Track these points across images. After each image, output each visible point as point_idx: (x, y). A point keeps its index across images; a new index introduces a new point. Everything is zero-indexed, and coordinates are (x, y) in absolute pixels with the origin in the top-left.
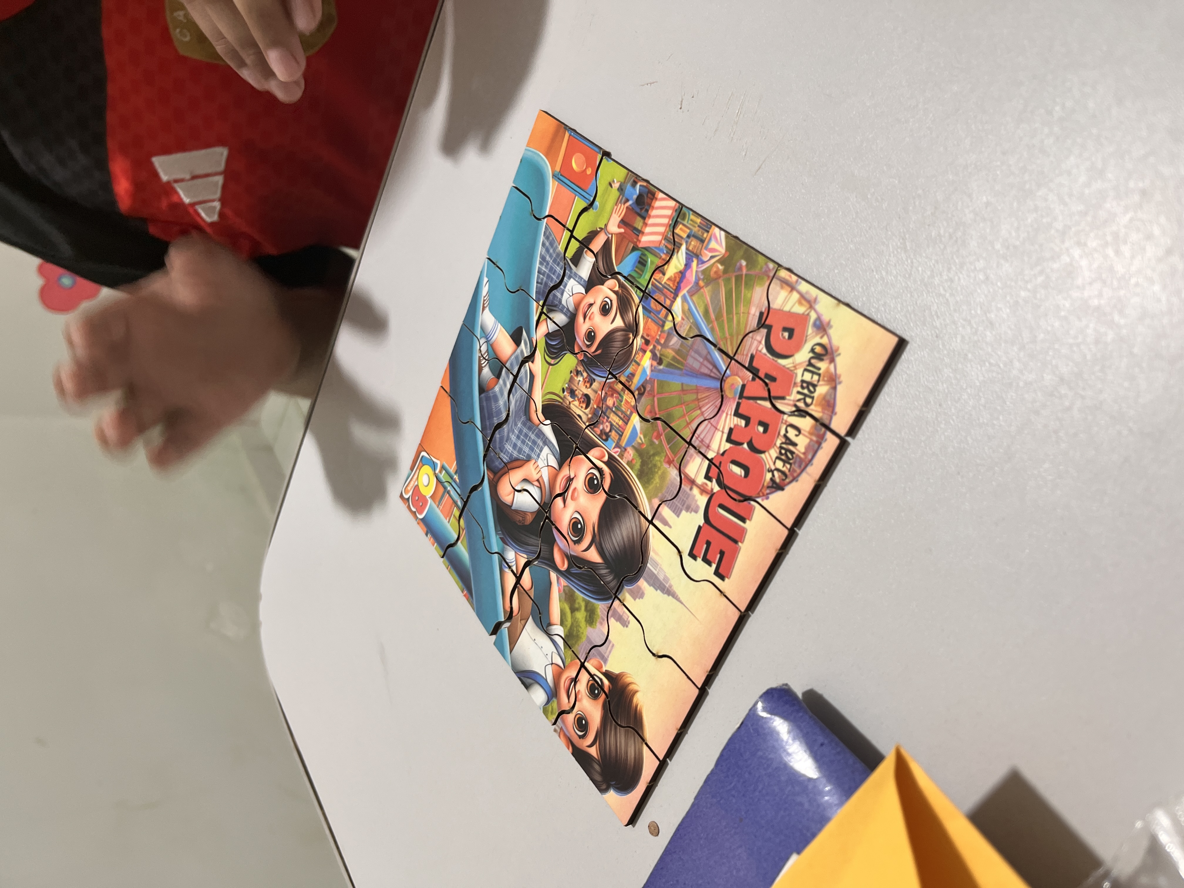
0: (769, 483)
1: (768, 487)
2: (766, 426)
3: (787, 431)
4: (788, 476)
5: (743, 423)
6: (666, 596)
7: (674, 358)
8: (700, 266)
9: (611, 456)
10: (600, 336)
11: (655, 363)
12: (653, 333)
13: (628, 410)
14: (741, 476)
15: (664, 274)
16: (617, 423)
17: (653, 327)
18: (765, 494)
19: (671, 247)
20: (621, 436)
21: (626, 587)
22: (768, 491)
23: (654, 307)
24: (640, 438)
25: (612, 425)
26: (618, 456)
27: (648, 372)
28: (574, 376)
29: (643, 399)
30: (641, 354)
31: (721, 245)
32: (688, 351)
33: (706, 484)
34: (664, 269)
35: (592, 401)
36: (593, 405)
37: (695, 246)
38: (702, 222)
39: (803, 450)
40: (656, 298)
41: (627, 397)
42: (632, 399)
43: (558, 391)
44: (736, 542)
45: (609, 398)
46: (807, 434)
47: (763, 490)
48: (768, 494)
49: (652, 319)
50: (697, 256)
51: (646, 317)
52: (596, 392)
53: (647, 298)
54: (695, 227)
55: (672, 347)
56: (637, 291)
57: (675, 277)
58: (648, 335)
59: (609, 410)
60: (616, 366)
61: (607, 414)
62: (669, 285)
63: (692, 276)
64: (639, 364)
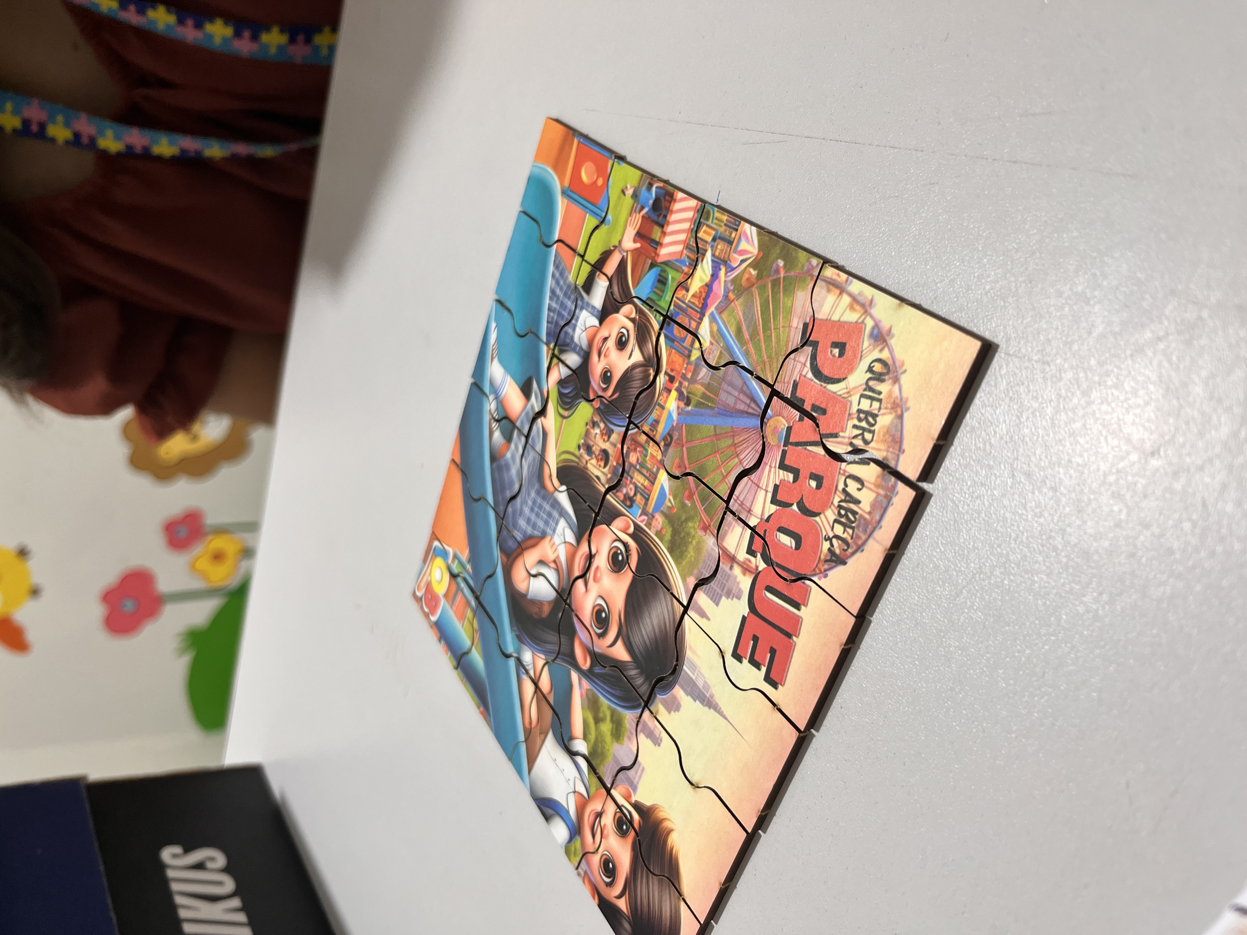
0: (826, 556)
1: (826, 561)
2: (818, 479)
3: (846, 485)
4: (850, 544)
5: (790, 477)
6: (706, 708)
7: (704, 396)
8: (729, 274)
9: (636, 526)
10: (617, 376)
11: (682, 405)
12: (677, 367)
13: (654, 466)
14: (792, 547)
15: (687, 290)
16: (642, 485)
17: (678, 359)
18: (823, 570)
19: (693, 256)
20: (647, 500)
21: (658, 696)
22: (826, 567)
23: (678, 335)
24: (670, 502)
25: (636, 487)
26: (645, 525)
27: (675, 416)
28: (590, 428)
29: (671, 450)
30: (665, 395)
31: (753, 245)
32: (720, 385)
33: (750, 561)
34: (687, 284)
35: (611, 458)
36: (613, 462)
37: (722, 251)
38: (730, 219)
39: (868, 509)
40: (679, 321)
41: (652, 449)
42: (658, 451)
43: (573, 448)
44: (789, 636)
45: (631, 454)
46: (872, 487)
47: (820, 565)
48: (825, 571)
49: (675, 349)
50: (725, 262)
51: (669, 348)
52: (615, 445)
53: (669, 324)
54: (721, 226)
55: (701, 381)
56: (656, 315)
57: (701, 292)
58: (672, 370)
59: (632, 468)
60: (638, 413)
61: (631, 473)
62: (694, 303)
63: (720, 289)
64: (663, 408)
